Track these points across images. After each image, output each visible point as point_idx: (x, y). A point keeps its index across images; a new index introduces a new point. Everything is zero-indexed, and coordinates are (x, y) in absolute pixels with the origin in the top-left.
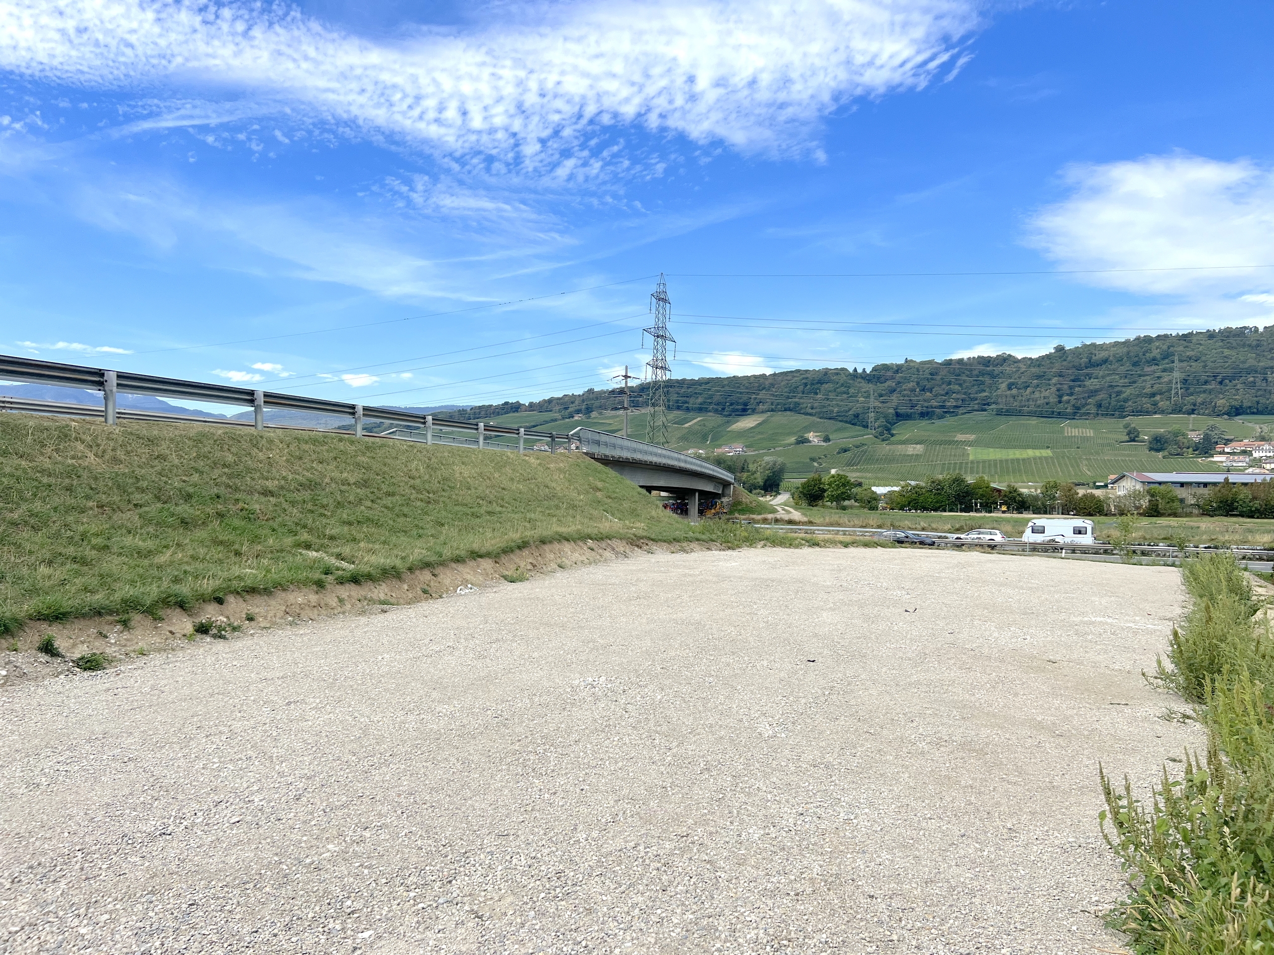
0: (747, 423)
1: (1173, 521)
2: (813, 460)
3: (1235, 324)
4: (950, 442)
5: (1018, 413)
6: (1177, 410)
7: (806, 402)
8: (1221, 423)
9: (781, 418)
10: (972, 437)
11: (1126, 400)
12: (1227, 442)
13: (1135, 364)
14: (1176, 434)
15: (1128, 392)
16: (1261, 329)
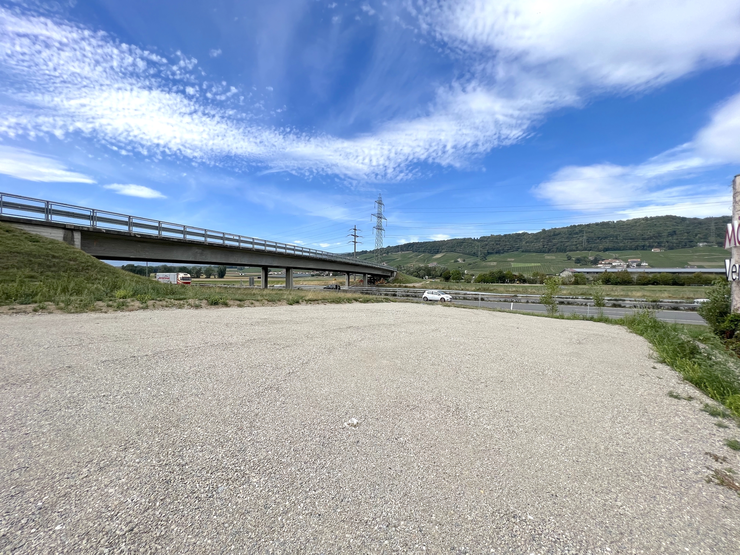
0: (439, 256)
1: (584, 286)
2: (459, 267)
3: (606, 220)
4: (505, 261)
5: (530, 252)
6: (585, 249)
7: (458, 249)
8: (601, 254)
9: (449, 254)
10: (513, 260)
11: (567, 247)
12: (603, 260)
13: (570, 234)
14: (584, 258)
15: (567, 244)
16: (615, 222)
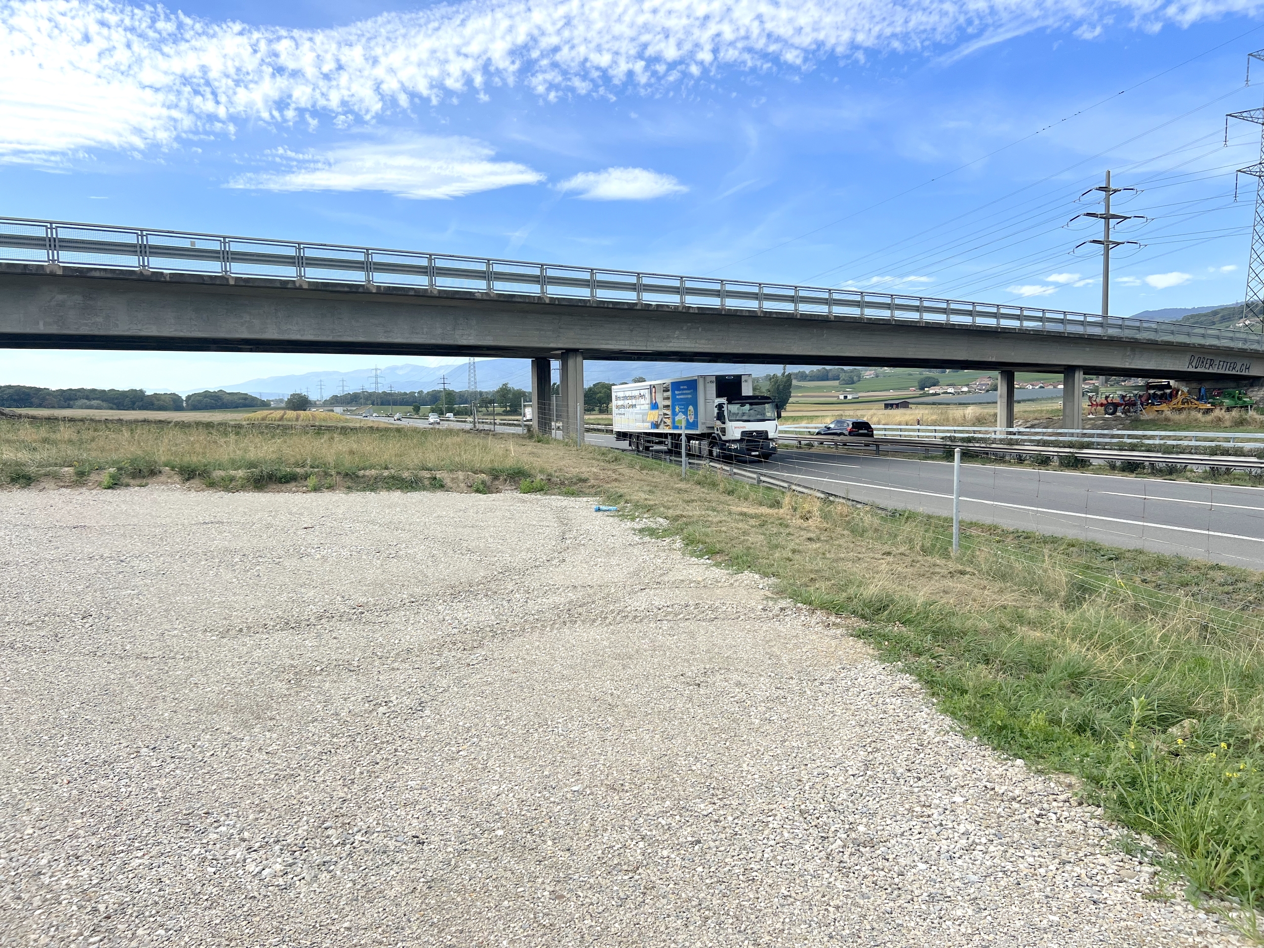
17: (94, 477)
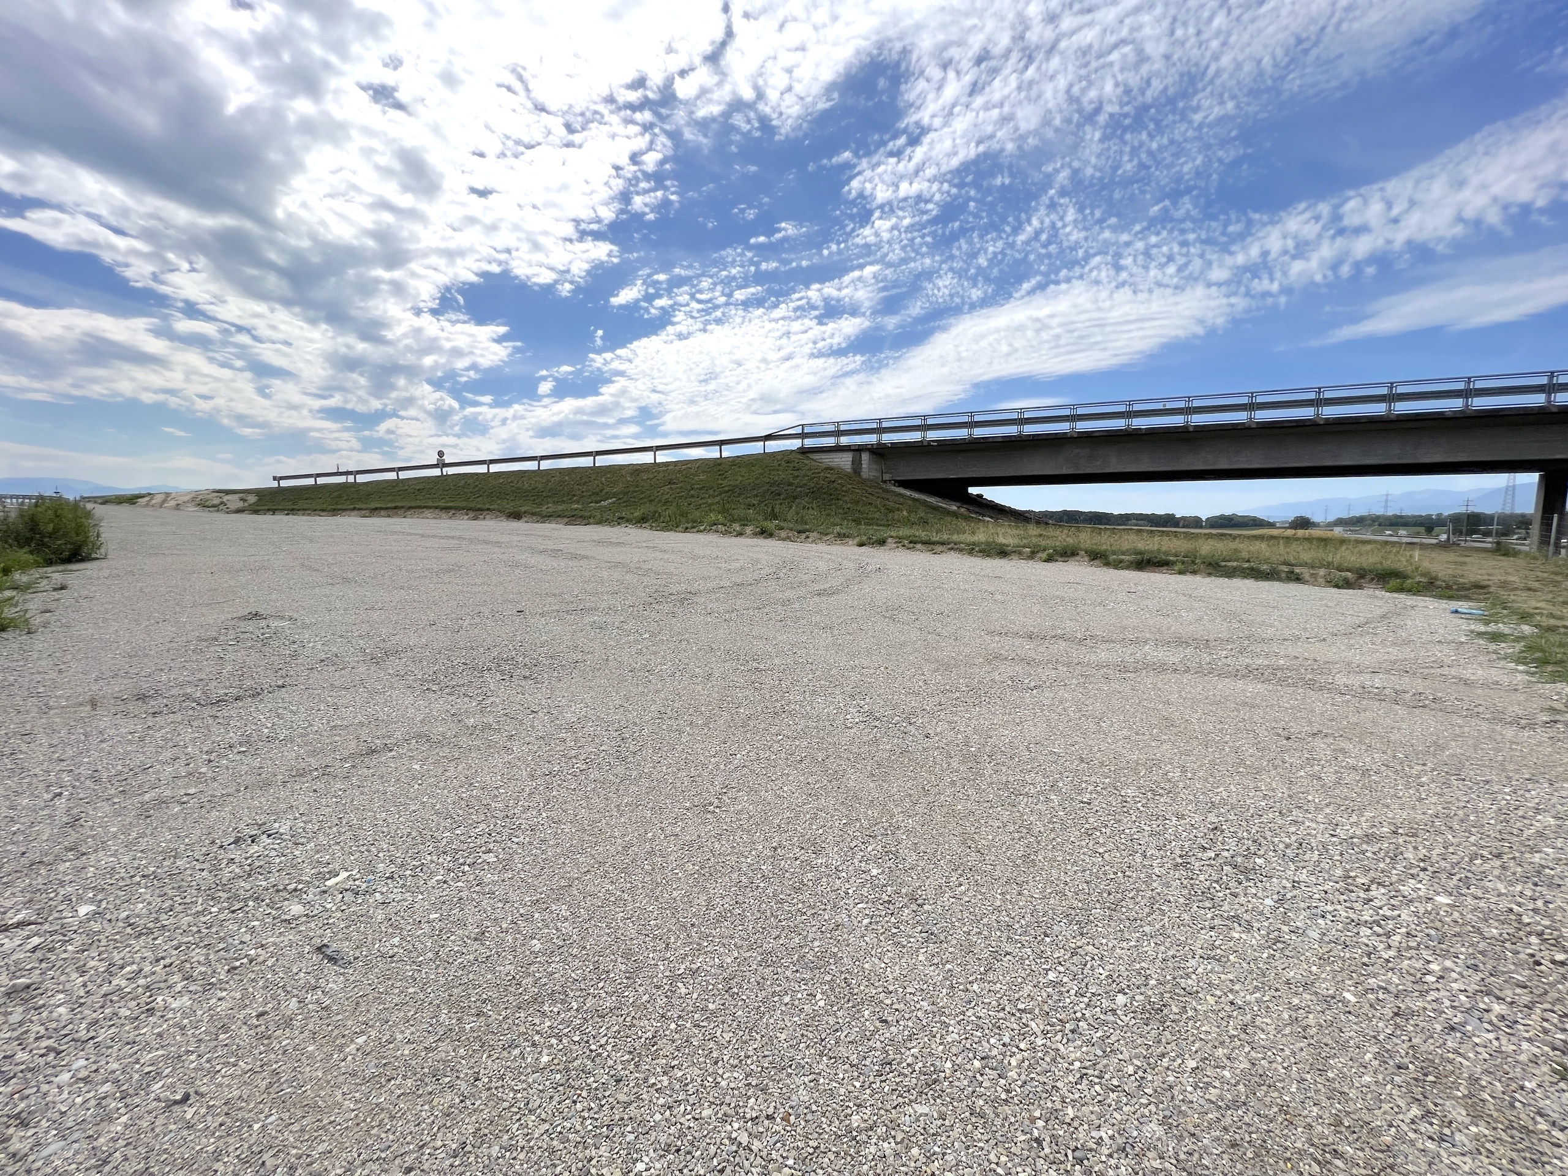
17: (1040, 555)
